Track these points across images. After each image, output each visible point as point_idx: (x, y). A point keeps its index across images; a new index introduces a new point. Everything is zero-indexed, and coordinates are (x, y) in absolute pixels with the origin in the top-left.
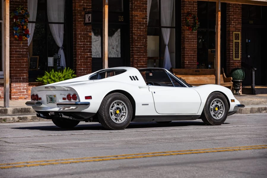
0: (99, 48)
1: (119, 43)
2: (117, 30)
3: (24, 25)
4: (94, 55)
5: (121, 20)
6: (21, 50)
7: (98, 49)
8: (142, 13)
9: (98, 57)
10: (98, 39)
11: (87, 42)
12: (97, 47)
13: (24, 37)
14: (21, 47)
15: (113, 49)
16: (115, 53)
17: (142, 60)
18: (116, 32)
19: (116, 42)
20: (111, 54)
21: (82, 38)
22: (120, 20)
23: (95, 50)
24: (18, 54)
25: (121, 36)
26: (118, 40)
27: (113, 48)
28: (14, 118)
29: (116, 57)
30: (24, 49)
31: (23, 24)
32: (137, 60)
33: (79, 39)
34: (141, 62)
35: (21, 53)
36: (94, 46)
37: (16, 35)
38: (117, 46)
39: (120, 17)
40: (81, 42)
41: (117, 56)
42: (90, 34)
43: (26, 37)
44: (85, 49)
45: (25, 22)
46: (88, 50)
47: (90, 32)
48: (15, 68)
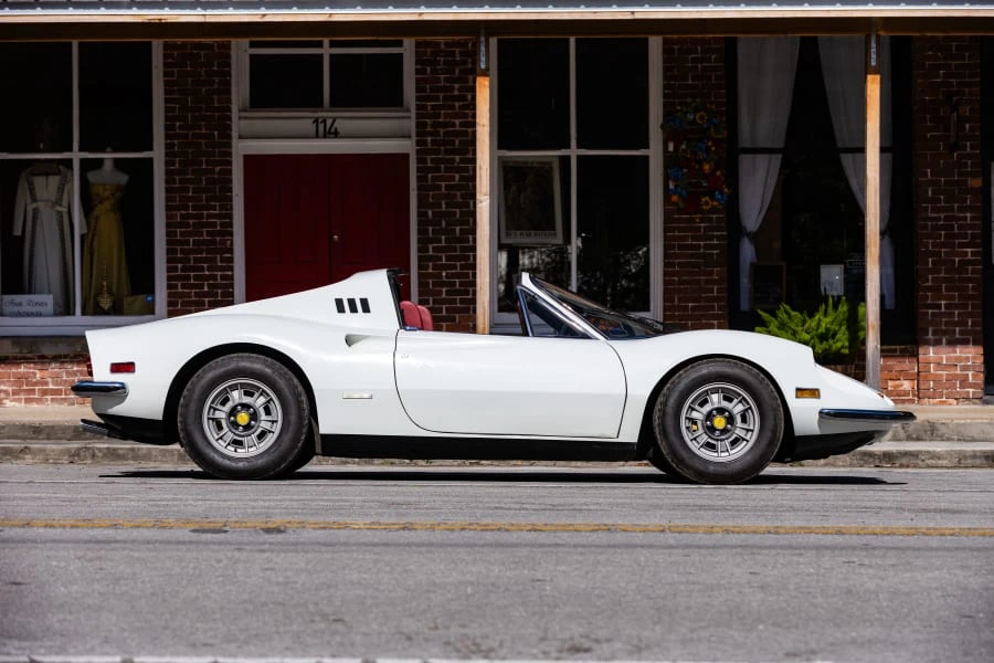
3: (704, 160)
6: (702, 243)
11: (961, 210)
13: (707, 198)
14: (700, 231)
21: (942, 197)
24: (692, 256)
30: (711, 238)
31: (702, 155)
33: (929, 200)
35: (702, 251)
37: (674, 194)
40: (935, 210)
42: (976, 183)
43: (712, 198)
44: (955, 236)
45: (708, 150)
46: (965, 237)
47: (973, 175)
48: (680, 302)
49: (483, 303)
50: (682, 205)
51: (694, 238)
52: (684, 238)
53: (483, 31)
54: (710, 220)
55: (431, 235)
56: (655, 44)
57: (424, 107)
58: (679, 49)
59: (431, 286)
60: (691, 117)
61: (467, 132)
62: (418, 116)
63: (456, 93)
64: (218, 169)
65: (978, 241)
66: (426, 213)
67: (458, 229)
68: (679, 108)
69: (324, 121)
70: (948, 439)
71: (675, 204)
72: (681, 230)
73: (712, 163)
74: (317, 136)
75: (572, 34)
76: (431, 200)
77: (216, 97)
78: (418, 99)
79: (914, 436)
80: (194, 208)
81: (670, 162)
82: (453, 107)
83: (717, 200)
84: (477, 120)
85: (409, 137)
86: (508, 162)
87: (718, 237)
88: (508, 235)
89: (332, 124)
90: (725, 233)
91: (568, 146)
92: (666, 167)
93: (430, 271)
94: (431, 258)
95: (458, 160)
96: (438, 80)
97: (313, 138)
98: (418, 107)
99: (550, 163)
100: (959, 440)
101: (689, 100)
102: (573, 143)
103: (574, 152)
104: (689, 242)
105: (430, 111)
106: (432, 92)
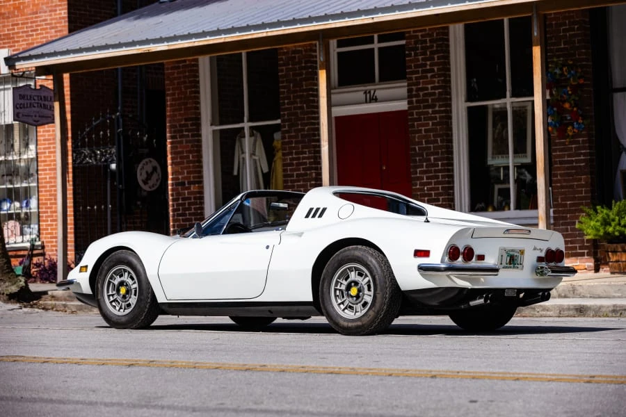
3: (565, 100)
6: (574, 159)
13: (570, 127)
14: (572, 150)
24: (567, 168)
30: (579, 155)
31: (564, 97)
35: (574, 164)
37: (550, 126)
43: (573, 127)
45: (569, 94)
48: (562, 201)
50: (556, 133)
51: (569, 156)
52: (563, 156)
53: (321, 37)
54: (578, 142)
55: (417, 163)
59: (419, 197)
60: (558, 71)
61: (435, 93)
63: (428, 67)
64: (306, 128)
66: (415, 149)
67: (432, 158)
68: (550, 65)
69: (370, 92)
70: (584, 297)
71: (552, 133)
72: (560, 150)
73: (571, 102)
74: (366, 102)
76: (417, 140)
77: (304, 83)
78: (408, 73)
79: (563, 295)
80: (296, 153)
81: (547, 104)
82: (427, 77)
83: (576, 128)
85: (405, 99)
87: (584, 154)
88: (493, 158)
89: (374, 94)
90: (588, 151)
91: (505, 97)
93: (418, 187)
94: (418, 179)
95: (430, 112)
96: (418, 60)
97: (363, 103)
98: (408, 79)
99: (526, 106)
100: (591, 297)
102: (508, 94)
103: (508, 100)
104: (566, 159)
105: (414, 81)
106: (415, 68)
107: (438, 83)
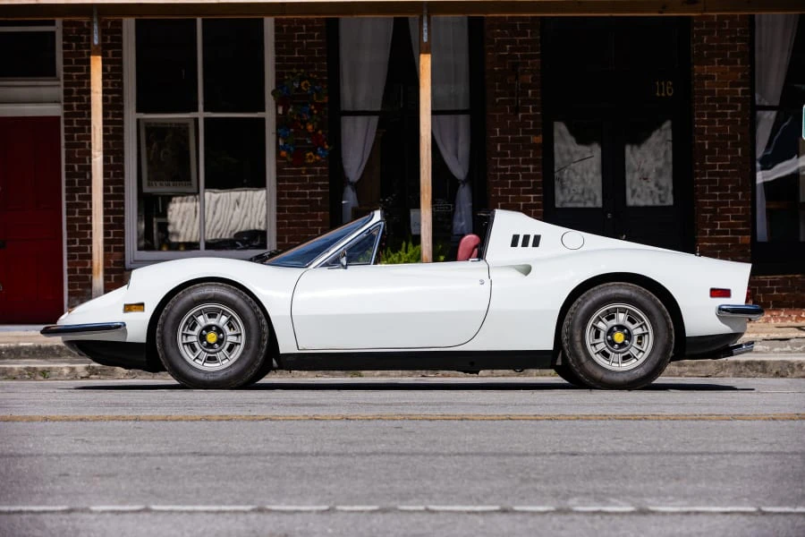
0: (593, 180)
1: (666, 163)
2: (658, 125)
3: (308, 121)
4: (579, 201)
5: (663, 94)
6: (308, 191)
7: (590, 182)
8: (728, 67)
9: (590, 205)
10: (591, 152)
11: (525, 162)
12: (585, 176)
13: (311, 153)
14: (306, 181)
15: (644, 183)
16: (652, 192)
17: (729, 211)
18: (658, 131)
19: (657, 160)
20: (639, 196)
21: (509, 152)
22: (661, 92)
23: (581, 187)
24: (300, 202)
25: (674, 141)
26: (662, 154)
27: (645, 179)
28: (73, 369)
29: (657, 203)
30: (316, 187)
31: (306, 117)
32: (714, 211)
33: (498, 154)
34: (727, 218)
35: (308, 198)
36: (576, 174)
37: (284, 149)
38: (660, 172)
39: (661, 87)
40: (503, 162)
41: (661, 201)
42: (538, 139)
43: (315, 153)
44: (521, 184)
45: (311, 113)
46: (529, 184)
47: (535, 133)
48: (289, 241)
49: (98, 243)
50: (290, 159)
51: (301, 187)
52: (294, 187)
53: (95, 13)
54: (315, 172)
55: (77, 185)
56: (269, 24)
57: (71, 77)
58: (287, 28)
59: (77, 229)
60: (296, 85)
62: (65, 85)
65: (540, 188)
66: (73, 167)
68: (286, 77)
71: (284, 158)
72: (289, 180)
73: (315, 123)
75: (199, 15)
76: (77, 156)
78: (65, 70)
81: (281, 122)
83: (319, 155)
84: (92, 88)
85: (59, 102)
86: (148, 124)
87: (322, 187)
88: (149, 185)
90: (327, 183)
91: (196, 110)
92: (278, 127)
93: (77, 216)
94: (77, 205)
96: (82, 54)
98: (66, 77)
99: (187, 124)
101: (295, 71)
102: (201, 106)
103: (201, 115)
104: (297, 191)
105: (75, 80)
106: (76, 64)
107: (113, 85)
